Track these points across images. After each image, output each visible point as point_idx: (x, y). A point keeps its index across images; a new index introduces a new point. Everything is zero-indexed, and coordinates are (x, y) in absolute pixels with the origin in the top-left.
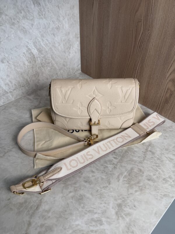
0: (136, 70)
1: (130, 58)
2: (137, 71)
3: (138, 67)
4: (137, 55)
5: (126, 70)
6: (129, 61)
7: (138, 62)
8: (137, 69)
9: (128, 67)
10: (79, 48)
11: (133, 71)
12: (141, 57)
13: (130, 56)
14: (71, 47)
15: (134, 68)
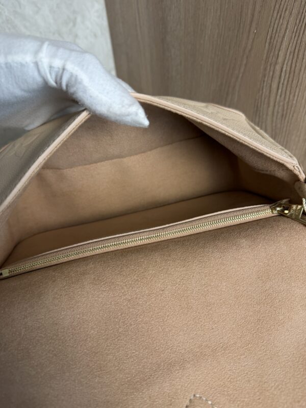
0: (276, 63)
1: (254, 25)
2: (278, 68)
3: (282, 54)
4: (277, 6)
5: (242, 70)
6: (252, 36)
7: (281, 35)
8: (280, 60)
9: (247, 58)
10: (105, 23)
11: (265, 69)
12: (295, 11)
13: (253, 15)
14: (79, 19)
15: (267, 57)
